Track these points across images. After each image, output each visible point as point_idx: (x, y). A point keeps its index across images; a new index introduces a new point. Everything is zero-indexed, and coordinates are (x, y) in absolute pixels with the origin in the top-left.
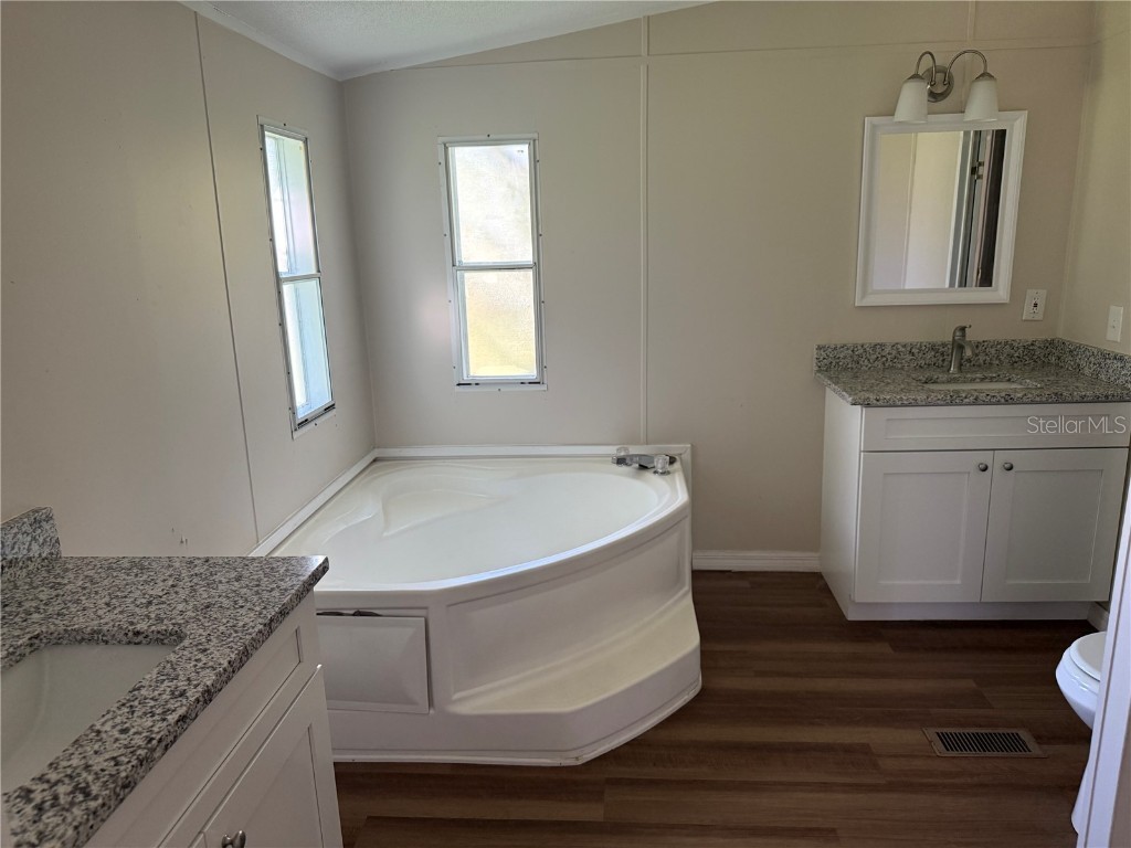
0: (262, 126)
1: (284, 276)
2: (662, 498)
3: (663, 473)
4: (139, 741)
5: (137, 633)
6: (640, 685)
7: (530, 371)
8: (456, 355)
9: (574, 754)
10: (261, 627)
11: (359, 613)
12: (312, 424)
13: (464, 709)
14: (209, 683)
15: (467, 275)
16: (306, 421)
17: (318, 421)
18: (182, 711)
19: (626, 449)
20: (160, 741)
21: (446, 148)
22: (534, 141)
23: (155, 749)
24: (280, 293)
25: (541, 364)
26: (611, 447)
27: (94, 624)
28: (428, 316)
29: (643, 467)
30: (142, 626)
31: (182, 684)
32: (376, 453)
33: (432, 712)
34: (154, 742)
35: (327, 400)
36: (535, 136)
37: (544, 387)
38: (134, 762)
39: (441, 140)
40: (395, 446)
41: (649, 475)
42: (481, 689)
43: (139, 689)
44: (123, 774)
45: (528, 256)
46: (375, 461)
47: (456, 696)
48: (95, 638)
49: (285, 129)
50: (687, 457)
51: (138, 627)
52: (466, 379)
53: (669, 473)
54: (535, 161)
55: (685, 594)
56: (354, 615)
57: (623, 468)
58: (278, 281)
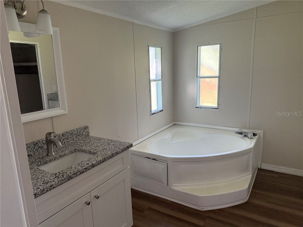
0: (149, 46)
1: (152, 80)
2: (247, 144)
3: (251, 138)
4: (76, 170)
5: (90, 152)
6: (224, 195)
7: (215, 105)
8: (196, 100)
9: (202, 208)
10: (110, 155)
11: (153, 159)
12: (156, 114)
13: (175, 188)
14: (94, 163)
15: (201, 79)
16: (154, 113)
17: (158, 114)
18: (86, 167)
19: (241, 130)
20: (79, 171)
21: (198, 47)
22: (221, 44)
23: (78, 172)
24: (150, 84)
25: (218, 104)
26: (237, 129)
27: (85, 149)
28: (190, 89)
29: (245, 136)
30: (92, 151)
31: (89, 162)
32: (174, 123)
33: (168, 187)
34: (78, 171)
35: (161, 109)
36: (221, 42)
37: (219, 110)
38: (73, 174)
39: (196, 45)
40: (179, 122)
41: (246, 138)
42: (180, 185)
43: (82, 162)
44: (70, 175)
45: (217, 75)
46: (174, 124)
47: (174, 185)
48: (84, 151)
49: (155, 46)
50: (262, 135)
51: (91, 151)
52: (198, 106)
53: (252, 138)
54: (221, 49)
55: (250, 174)
56: (152, 159)
57: (240, 135)
58: (150, 81)
